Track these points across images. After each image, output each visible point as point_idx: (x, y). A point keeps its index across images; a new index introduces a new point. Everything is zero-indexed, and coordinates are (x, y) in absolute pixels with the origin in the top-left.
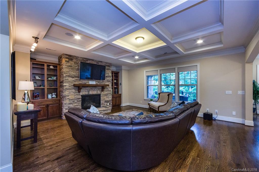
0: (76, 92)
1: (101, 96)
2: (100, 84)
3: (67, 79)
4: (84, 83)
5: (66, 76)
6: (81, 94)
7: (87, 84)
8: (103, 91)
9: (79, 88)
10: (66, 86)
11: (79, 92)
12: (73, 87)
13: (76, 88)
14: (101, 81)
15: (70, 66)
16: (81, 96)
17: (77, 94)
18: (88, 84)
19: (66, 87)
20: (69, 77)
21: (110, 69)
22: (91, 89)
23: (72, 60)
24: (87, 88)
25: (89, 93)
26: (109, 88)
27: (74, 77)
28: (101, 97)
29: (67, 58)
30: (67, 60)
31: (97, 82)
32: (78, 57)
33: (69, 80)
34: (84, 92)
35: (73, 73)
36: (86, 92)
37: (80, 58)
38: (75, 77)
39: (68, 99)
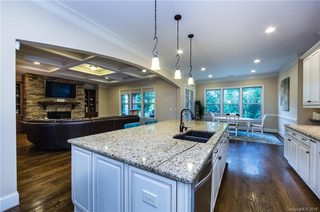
0: (41, 109)
1: (71, 113)
2: (70, 102)
3: (31, 97)
4: (51, 100)
5: (30, 94)
6: (47, 111)
7: (54, 101)
8: (74, 109)
9: (44, 105)
10: (29, 103)
11: (45, 109)
12: (38, 104)
13: (41, 105)
14: (72, 99)
15: (34, 84)
16: (47, 113)
17: (42, 111)
18: (56, 101)
19: (30, 104)
20: (33, 95)
21: (83, 88)
22: (59, 106)
23: (36, 79)
24: (54, 106)
25: (57, 110)
26: (82, 106)
27: (38, 95)
28: (71, 115)
29: (30, 77)
30: (31, 79)
31: (67, 100)
32: (44, 76)
33: (33, 98)
34: (50, 109)
35: (37, 91)
36: (53, 109)
37: (46, 76)
38: (40, 94)
39: (32, 115)
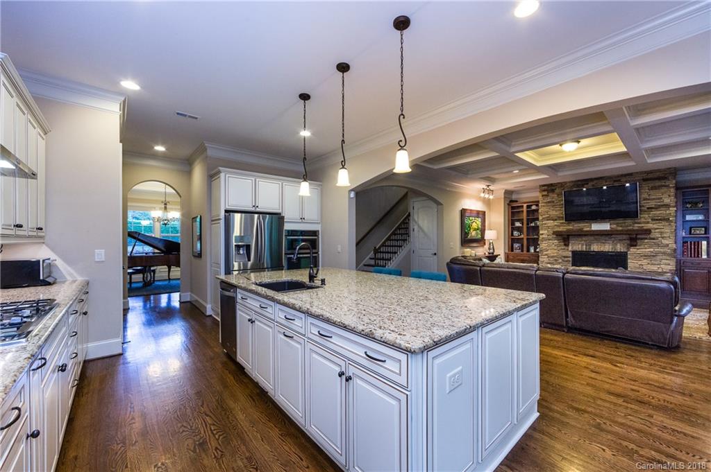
0: (561, 245)
1: (629, 257)
2: (626, 229)
3: (545, 224)
4: (578, 228)
5: (543, 219)
6: (570, 248)
7: (585, 229)
8: (636, 246)
9: (565, 238)
10: (542, 234)
11: (567, 245)
12: (555, 236)
13: (560, 238)
14: (629, 222)
15: (549, 202)
16: (570, 253)
17: (562, 249)
18: (588, 229)
19: (544, 236)
20: (548, 220)
22: (596, 239)
23: (553, 191)
24: (584, 239)
25: (590, 248)
26: (663, 238)
27: (556, 220)
28: (629, 261)
29: (544, 191)
30: (545, 193)
31: (614, 224)
32: (566, 183)
33: (549, 225)
34: (578, 246)
35: (553, 213)
36: (583, 245)
37: (570, 182)
38: (559, 218)
39: (546, 255)
